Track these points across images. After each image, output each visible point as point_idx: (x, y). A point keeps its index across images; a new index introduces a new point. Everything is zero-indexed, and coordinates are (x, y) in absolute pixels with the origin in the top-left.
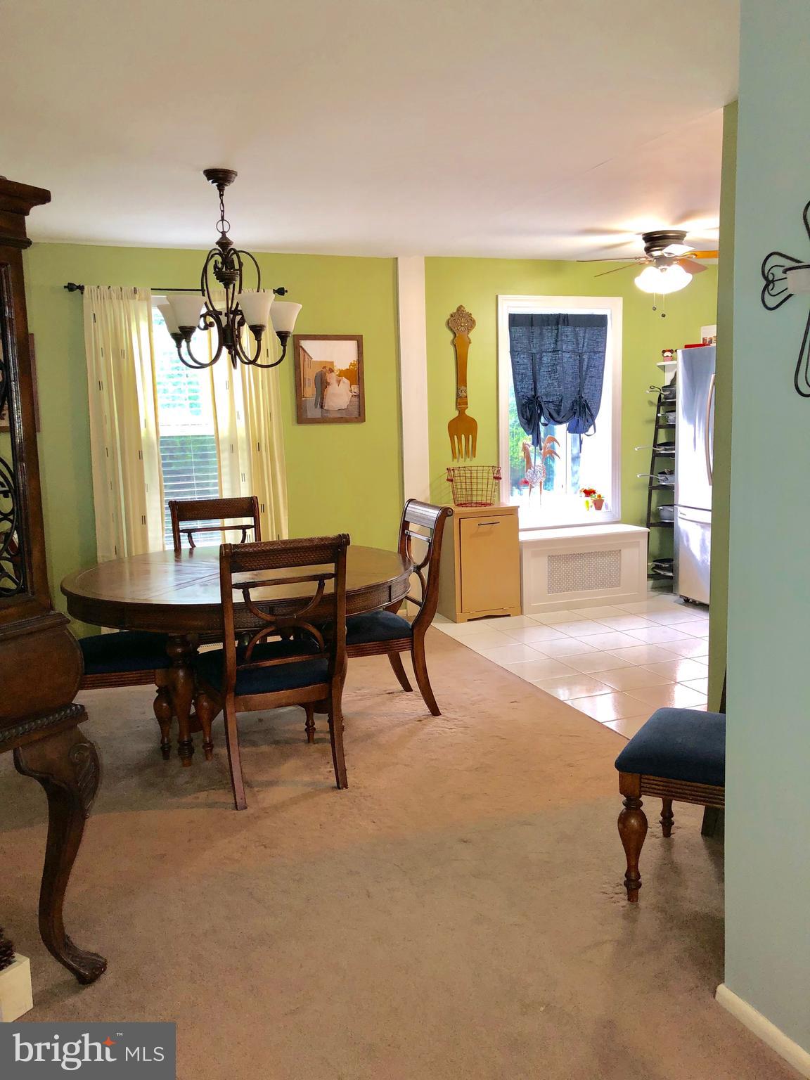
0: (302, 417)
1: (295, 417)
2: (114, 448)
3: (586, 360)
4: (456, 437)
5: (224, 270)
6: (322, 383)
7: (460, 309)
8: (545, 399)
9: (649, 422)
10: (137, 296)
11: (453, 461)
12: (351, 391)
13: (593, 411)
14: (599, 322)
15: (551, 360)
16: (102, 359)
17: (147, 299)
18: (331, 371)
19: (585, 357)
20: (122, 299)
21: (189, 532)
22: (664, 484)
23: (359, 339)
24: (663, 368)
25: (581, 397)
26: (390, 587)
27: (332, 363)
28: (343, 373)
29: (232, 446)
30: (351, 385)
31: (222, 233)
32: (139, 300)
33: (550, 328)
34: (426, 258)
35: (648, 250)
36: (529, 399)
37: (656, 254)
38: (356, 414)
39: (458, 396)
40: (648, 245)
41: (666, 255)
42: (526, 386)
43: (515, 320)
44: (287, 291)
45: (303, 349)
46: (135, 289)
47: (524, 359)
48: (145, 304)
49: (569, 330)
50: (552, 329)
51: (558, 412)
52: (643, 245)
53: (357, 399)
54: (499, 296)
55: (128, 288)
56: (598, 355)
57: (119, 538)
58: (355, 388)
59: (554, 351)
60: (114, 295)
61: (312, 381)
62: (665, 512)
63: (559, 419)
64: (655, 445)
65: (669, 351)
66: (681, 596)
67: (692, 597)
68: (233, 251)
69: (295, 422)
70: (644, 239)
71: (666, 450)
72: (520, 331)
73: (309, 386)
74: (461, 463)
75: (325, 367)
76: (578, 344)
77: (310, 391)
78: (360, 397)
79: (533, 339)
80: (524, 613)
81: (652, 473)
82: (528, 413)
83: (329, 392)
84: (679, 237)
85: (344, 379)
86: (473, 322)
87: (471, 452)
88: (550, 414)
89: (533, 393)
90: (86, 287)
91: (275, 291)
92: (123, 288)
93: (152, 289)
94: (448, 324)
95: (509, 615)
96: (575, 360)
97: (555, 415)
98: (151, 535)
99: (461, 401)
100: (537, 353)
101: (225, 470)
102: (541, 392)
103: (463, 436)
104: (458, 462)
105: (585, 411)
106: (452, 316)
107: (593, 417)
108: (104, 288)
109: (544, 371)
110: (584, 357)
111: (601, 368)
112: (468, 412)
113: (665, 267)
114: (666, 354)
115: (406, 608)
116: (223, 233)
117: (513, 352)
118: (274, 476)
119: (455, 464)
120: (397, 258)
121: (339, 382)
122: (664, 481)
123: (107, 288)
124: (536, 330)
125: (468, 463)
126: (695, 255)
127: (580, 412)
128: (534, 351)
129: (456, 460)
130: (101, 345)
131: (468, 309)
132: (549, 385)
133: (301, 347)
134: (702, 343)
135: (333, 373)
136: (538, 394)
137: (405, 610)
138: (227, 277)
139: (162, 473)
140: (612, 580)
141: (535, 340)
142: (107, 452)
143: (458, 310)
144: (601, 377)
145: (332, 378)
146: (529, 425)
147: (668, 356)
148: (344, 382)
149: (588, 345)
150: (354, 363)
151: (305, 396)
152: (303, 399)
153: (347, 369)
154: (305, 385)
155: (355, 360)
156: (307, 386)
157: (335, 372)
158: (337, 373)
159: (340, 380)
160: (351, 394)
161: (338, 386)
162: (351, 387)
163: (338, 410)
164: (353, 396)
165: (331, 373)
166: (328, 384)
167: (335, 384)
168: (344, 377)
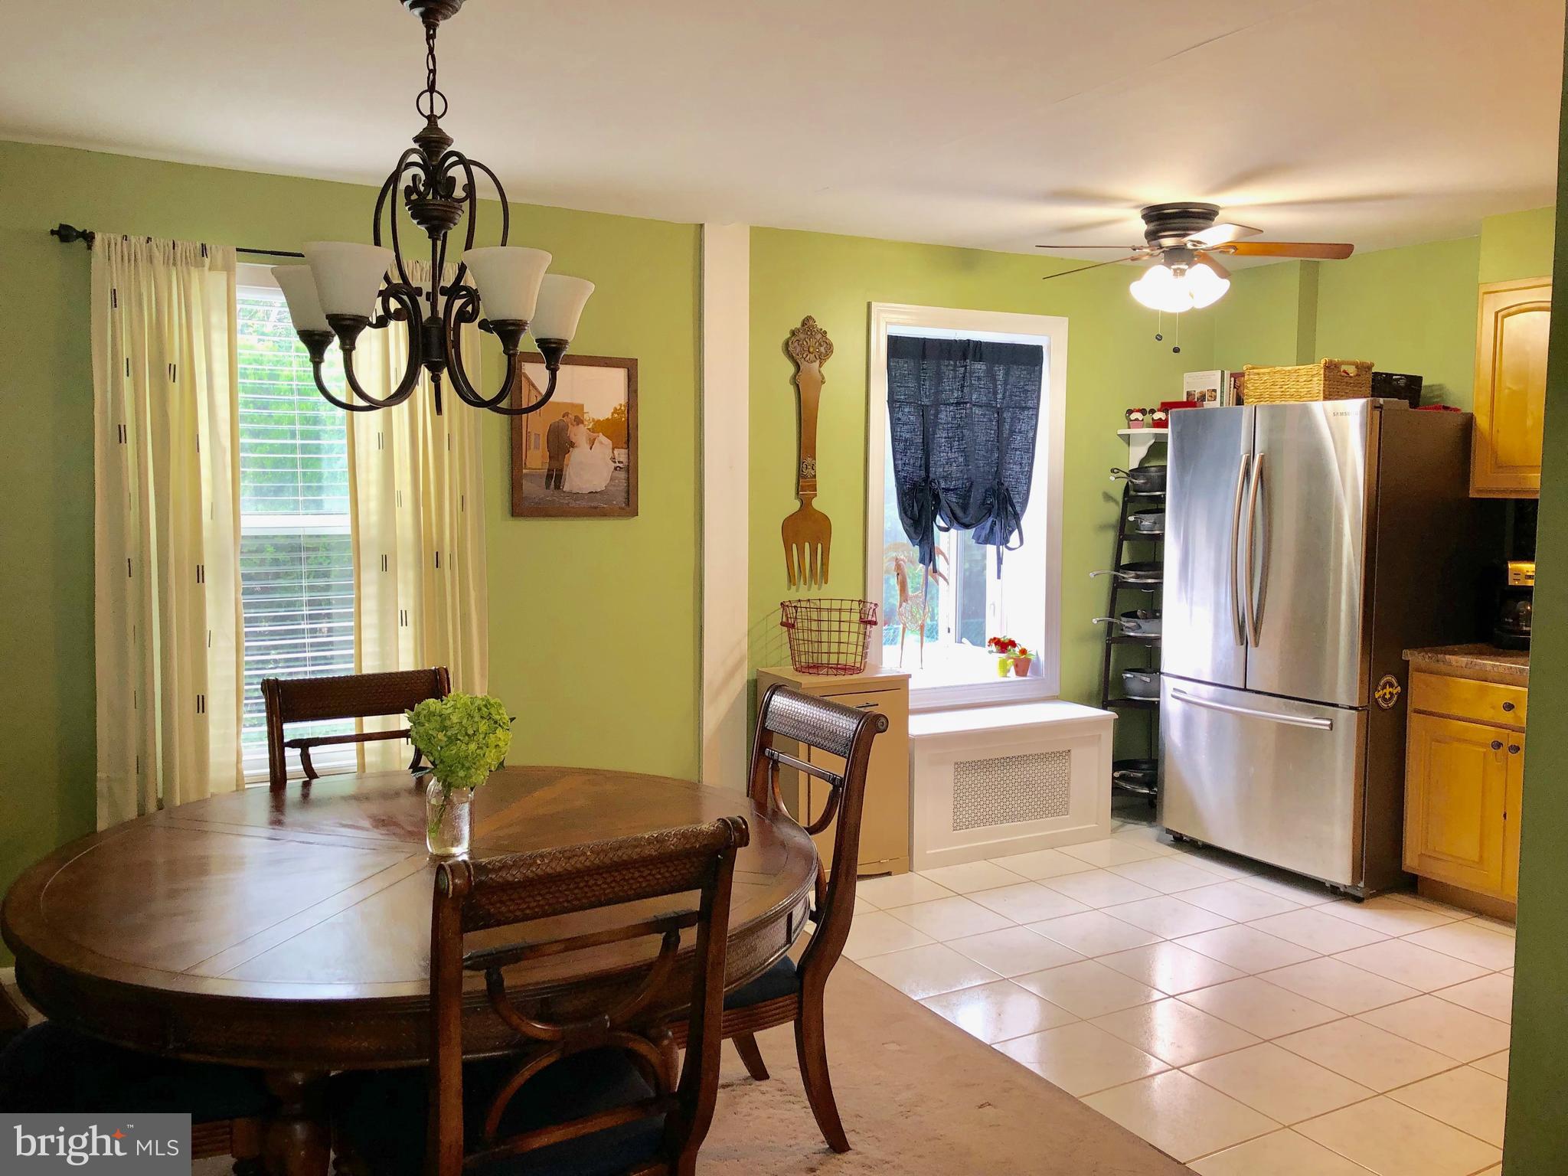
0: (520, 507)
1: (507, 505)
2: (144, 561)
3: (1009, 420)
4: (794, 546)
5: (430, 197)
6: (560, 445)
7: (807, 322)
8: (943, 485)
9: (1103, 527)
10: (207, 261)
11: (789, 589)
12: (613, 459)
13: (1018, 509)
14: (1031, 357)
15: (954, 418)
16: (127, 382)
17: (228, 269)
18: (579, 421)
19: (1007, 415)
20: (174, 264)
21: (304, 745)
22: (1132, 634)
23: (631, 367)
24: (1127, 439)
25: (1001, 484)
27: (581, 406)
28: (600, 427)
29: (385, 559)
30: (613, 449)
31: (428, 117)
32: (210, 269)
33: (952, 362)
34: (752, 228)
35: (1152, 236)
36: (914, 484)
37: (1168, 242)
38: (620, 499)
39: (800, 475)
40: (1152, 226)
41: (1190, 246)
42: (912, 462)
43: (898, 347)
45: (528, 379)
46: (204, 247)
47: (909, 414)
48: (220, 278)
49: (980, 367)
50: (955, 365)
51: (965, 508)
52: (1142, 227)
53: (622, 475)
54: (874, 305)
55: (189, 244)
56: (1026, 413)
57: (145, 741)
58: (621, 455)
59: (958, 404)
60: (158, 256)
61: (543, 442)
62: (1136, 683)
63: (966, 520)
64: (1118, 566)
65: (1138, 411)
66: (1169, 831)
67: (1189, 832)
68: (454, 159)
69: (509, 515)
70: (1144, 217)
71: (1137, 577)
72: (905, 365)
73: (537, 447)
74: (802, 592)
75: (566, 415)
76: (995, 393)
77: (536, 459)
78: (630, 470)
79: (924, 380)
80: (915, 869)
81: (1111, 614)
82: (916, 508)
83: (572, 458)
84: (1205, 215)
85: (602, 438)
86: (830, 348)
87: (820, 573)
88: (952, 511)
89: (923, 473)
90: (98, 237)
92: (178, 243)
93: (238, 250)
94: (787, 349)
95: (889, 874)
96: (991, 421)
97: (959, 512)
98: (214, 732)
99: (805, 483)
100: (931, 406)
101: (369, 605)
102: (937, 471)
103: (807, 545)
104: (797, 591)
105: (1006, 509)
106: (793, 333)
107: (1017, 517)
108: (137, 241)
109: (941, 436)
110: (1005, 415)
111: (1031, 435)
112: (817, 504)
113: (1184, 266)
114: (1134, 416)
116: (432, 119)
117: (893, 403)
118: (465, 618)
119: (792, 595)
120: (702, 226)
121: (592, 442)
122: (1133, 631)
123: (143, 240)
124: (929, 365)
125: (814, 592)
126: (1235, 248)
127: (999, 509)
128: (926, 401)
129: (794, 588)
130: (125, 352)
131: (820, 324)
132: (949, 462)
133: (525, 374)
134: (1185, 400)
135: (581, 426)
136: (932, 476)
138: (435, 214)
139: (241, 606)
140: (1055, 803)
141: (927, 383)
142: (131, 568)
143: (804, 324)
144: (1030, 449)
145: (579, 435)
146: (916, 528)
147: (1137, 420)
148: (601, 443)
149: (1011, 396)
150: (620, 409)
151: (528, 465)
152: (524, 471)
153: (607, 419)
154: (530, 446)
155: (623, 404)
156: (532, 447)
157: (586, 423)
158: (589, 425)
159: (595, 439)
160: (614, 465)
161: (591, 449)
162: (613, 452)
163: (590, 493)
164: (616, 469)
165: (578, 424)
166: (572, 445)
167: (585, 445)
168: (601, 434)
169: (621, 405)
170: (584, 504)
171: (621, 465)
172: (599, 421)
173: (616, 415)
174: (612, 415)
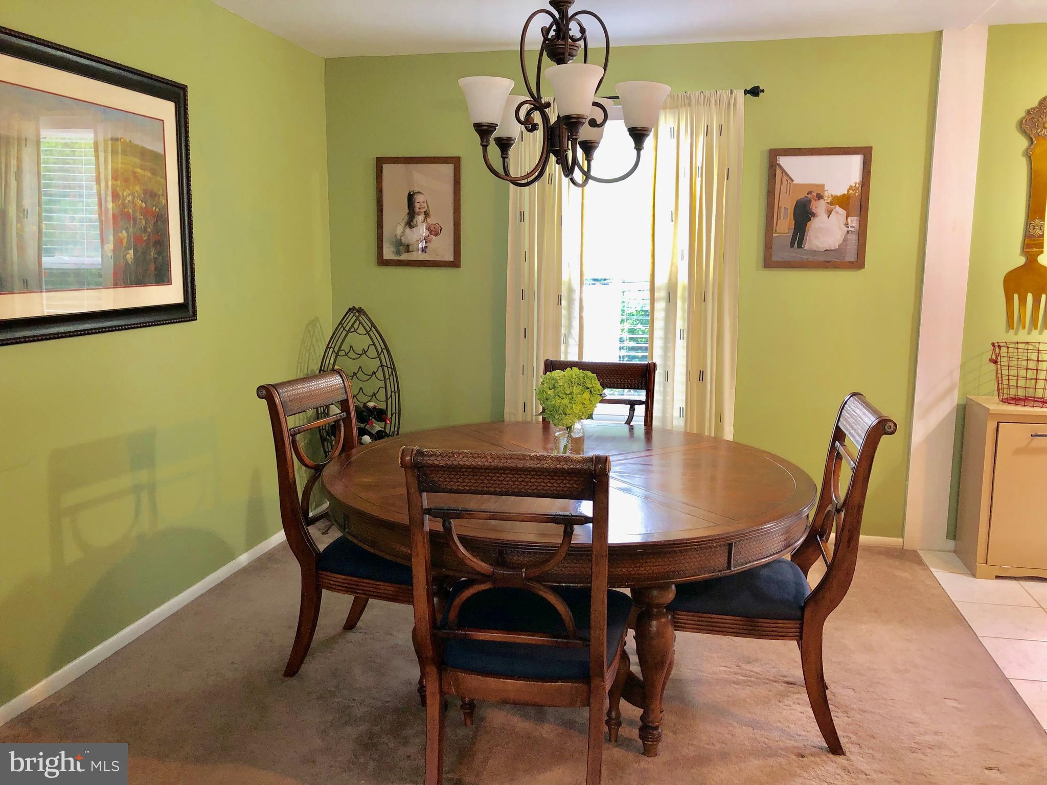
0: (769, 262)
1: (761, 259)
2: (531, 290)
4: (1016, 295)
6: (803, 215)
11: (1007, 332)
12: (847, 225)
18: (820, 197)
23: (866, 153)
26: (730, 545)
27: (822, 186)
28: (843, 201)
29: (670, 294)
30: (847, 217)
34: (990, 27)
38: (851, 257)
39: (1028, 234)
44: (763, 91)
45: (782, 168)
53: (854, 236)
58: (854, 222)
61: (791, 213)
69: (760, 265)
73: (785, 217)
75: (810, 193)
77: (785, 225)
78: (862, 233)
85: (838, 208)
87: (1041, 320)
91: (746, 92)
94: (1021, 126)
99: (1032, 243)
101: (659, 324)
103: (1030, 295)
104: (1014, 334)
106: (1029, 113)
112: (1042, 259)
115: (903, 537)
119: (1010, 337)
120: (941, 32)
121: (829, 213)
125: (1034, 337)
129: (1012, 332)
133: (779, 165)
135: (821, 201)
137: (900, 540)
142: (522, 295)
143: (1041, 102)
145: (819, 208)
148: (837, 213)
150: (855, 186)
151: (778, 231)
152: (774, 235)
153: (844, 195)
154: (780, 215)
155: (858, 182)
156: (782, 218)
157: (826, 198)
158: (827, 199)
159: (832, 210)
160: (846, 229)
161: (828, 217)
162: (847, 220)
163: (825, 251)
164: (848, 232)
165: (819, 200)
166: (814, 215)
167: (824, 214)
168: (837, 206)
169: (856, 183)
170: (821, 259)
171: (853, 229)
172: (836, 196)
173: (851, 191)
174: (848, 191)
